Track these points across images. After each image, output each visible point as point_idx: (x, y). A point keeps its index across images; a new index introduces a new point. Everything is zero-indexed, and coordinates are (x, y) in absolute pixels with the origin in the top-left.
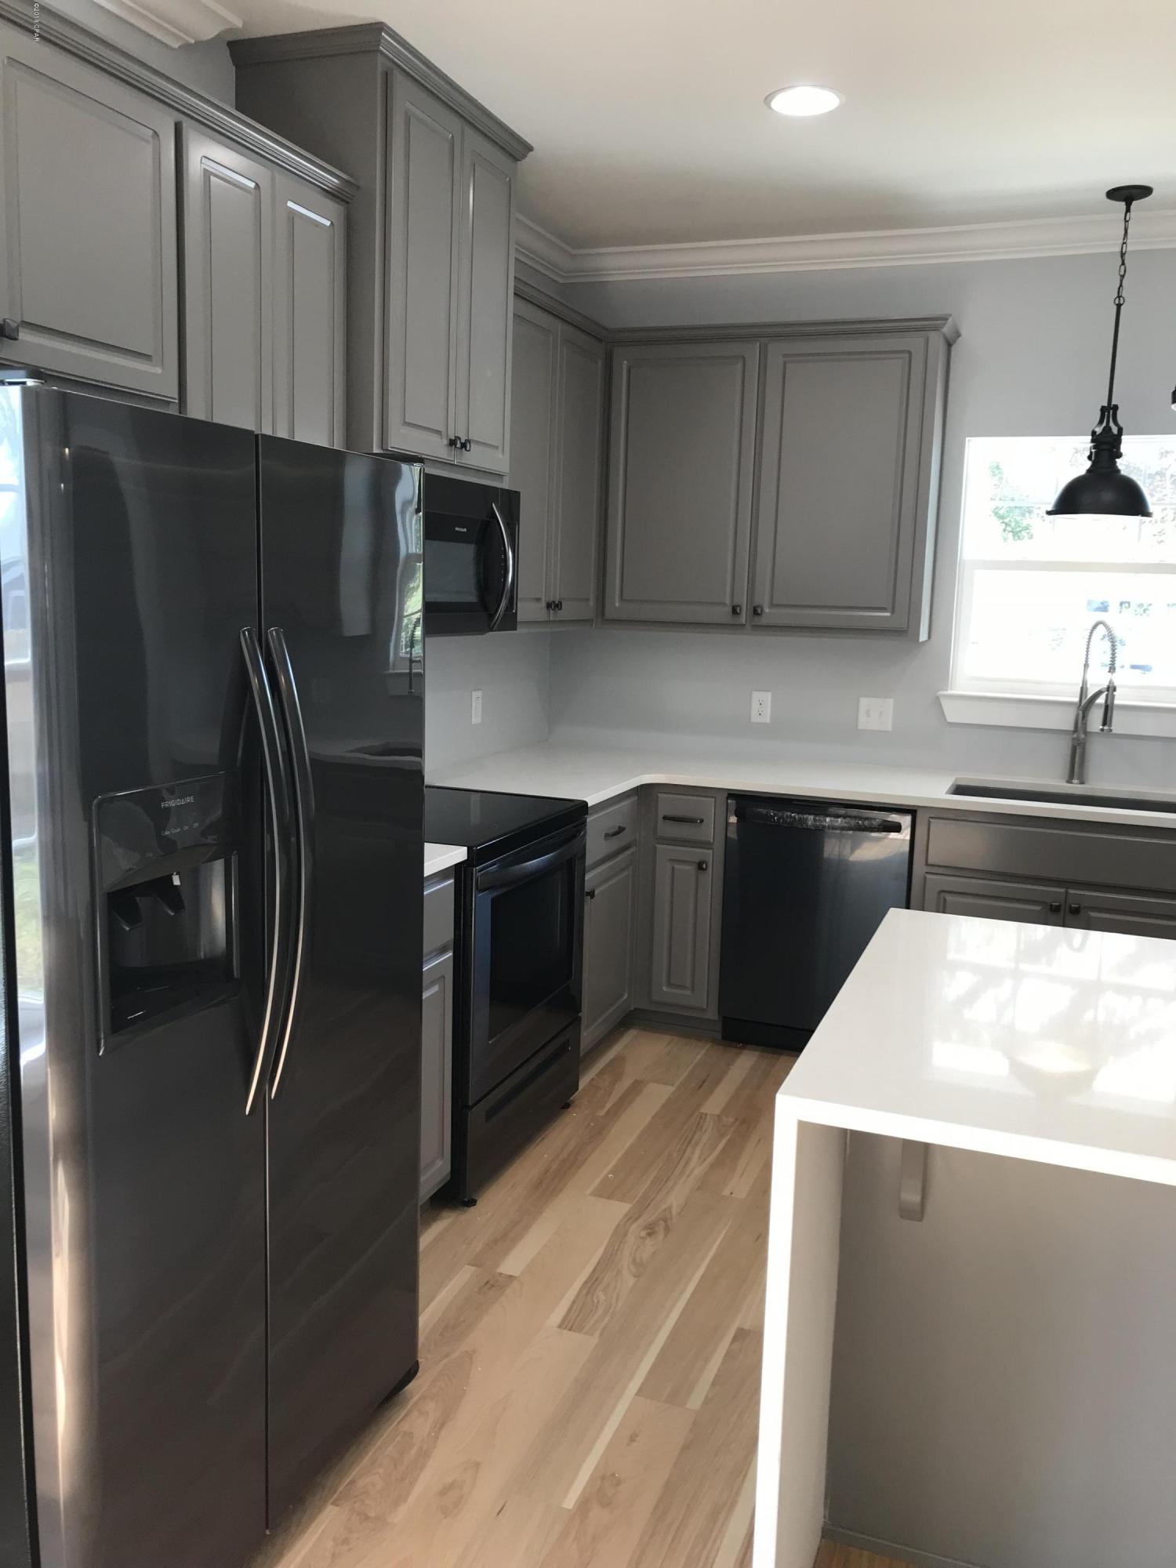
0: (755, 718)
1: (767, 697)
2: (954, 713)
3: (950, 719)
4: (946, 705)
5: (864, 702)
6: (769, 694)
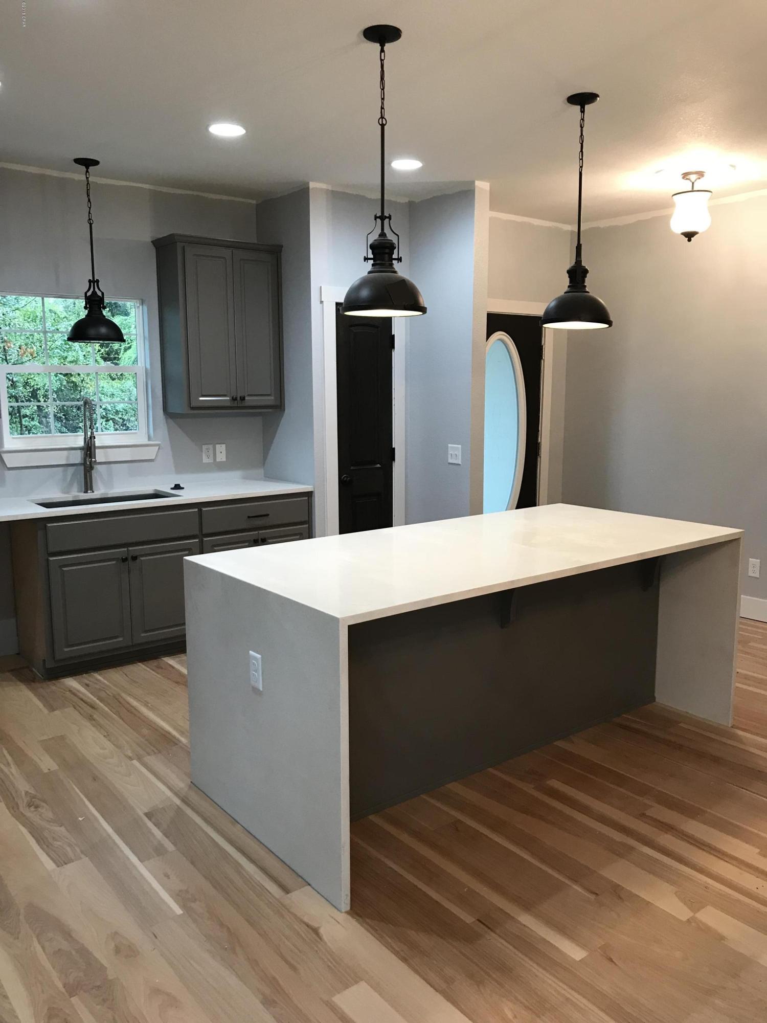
2: (10, 462)
3: (9, 466)
4: (5, 458)
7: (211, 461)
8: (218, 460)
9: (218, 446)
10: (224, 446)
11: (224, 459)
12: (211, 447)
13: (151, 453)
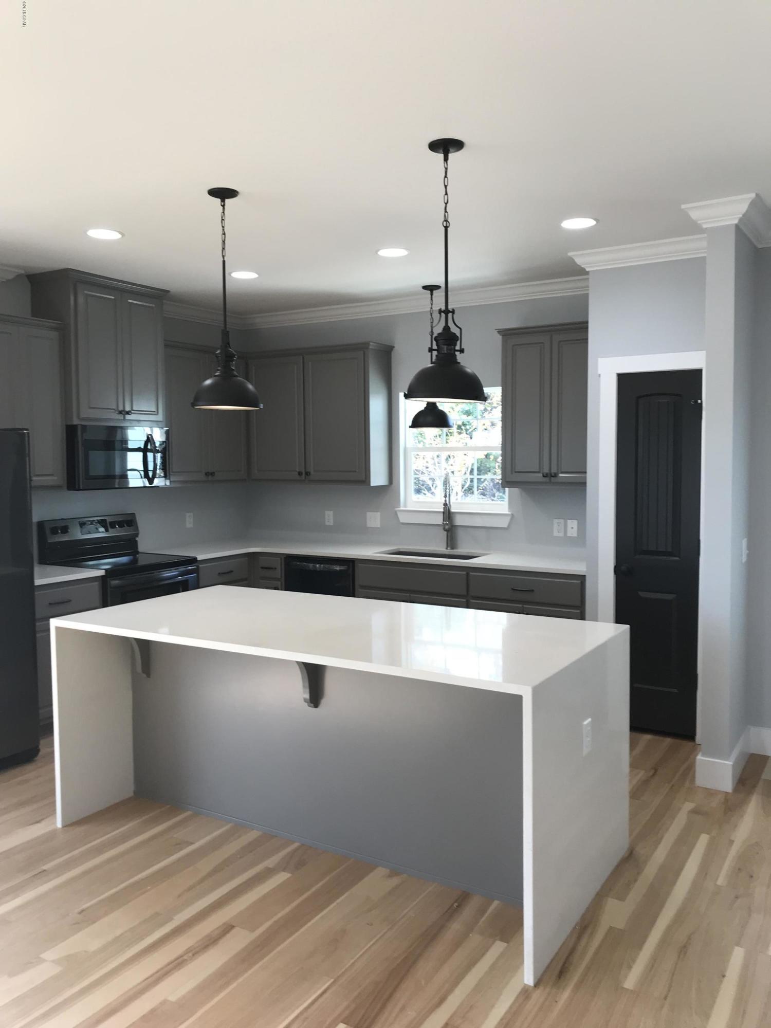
0: (327, 523)
1: (331, 513)
2: (403, 518)
3: (401, 521)
4: (399, 514)
5: (369, 514)
6: (332, 512)
7: (561, 534)
8: (569, 534)
9: (569, 522)
10: (575, 522)
11: (575, 535)
12: (562, 521)
13: (504, 523)
